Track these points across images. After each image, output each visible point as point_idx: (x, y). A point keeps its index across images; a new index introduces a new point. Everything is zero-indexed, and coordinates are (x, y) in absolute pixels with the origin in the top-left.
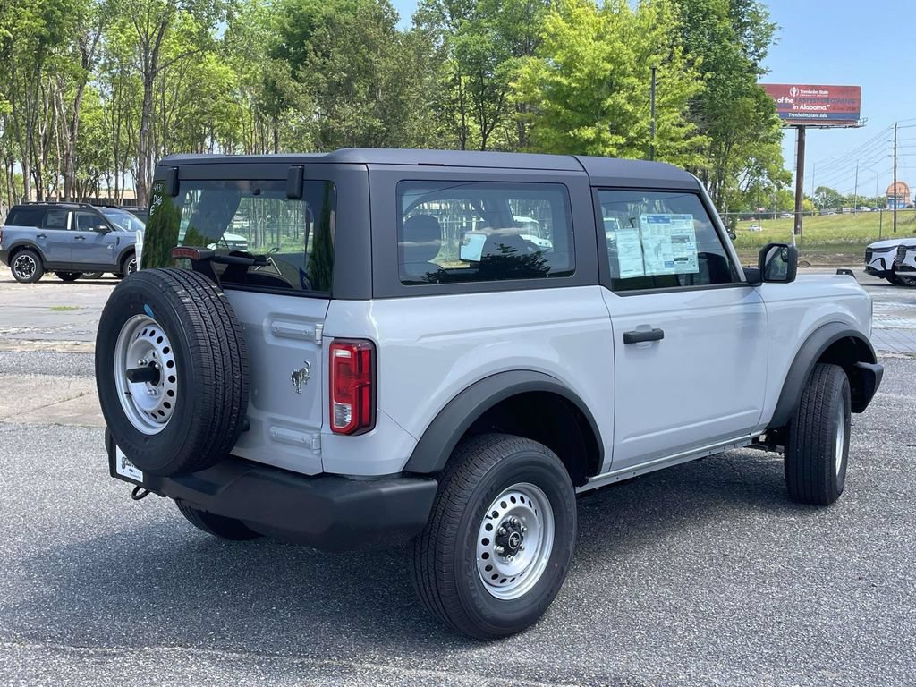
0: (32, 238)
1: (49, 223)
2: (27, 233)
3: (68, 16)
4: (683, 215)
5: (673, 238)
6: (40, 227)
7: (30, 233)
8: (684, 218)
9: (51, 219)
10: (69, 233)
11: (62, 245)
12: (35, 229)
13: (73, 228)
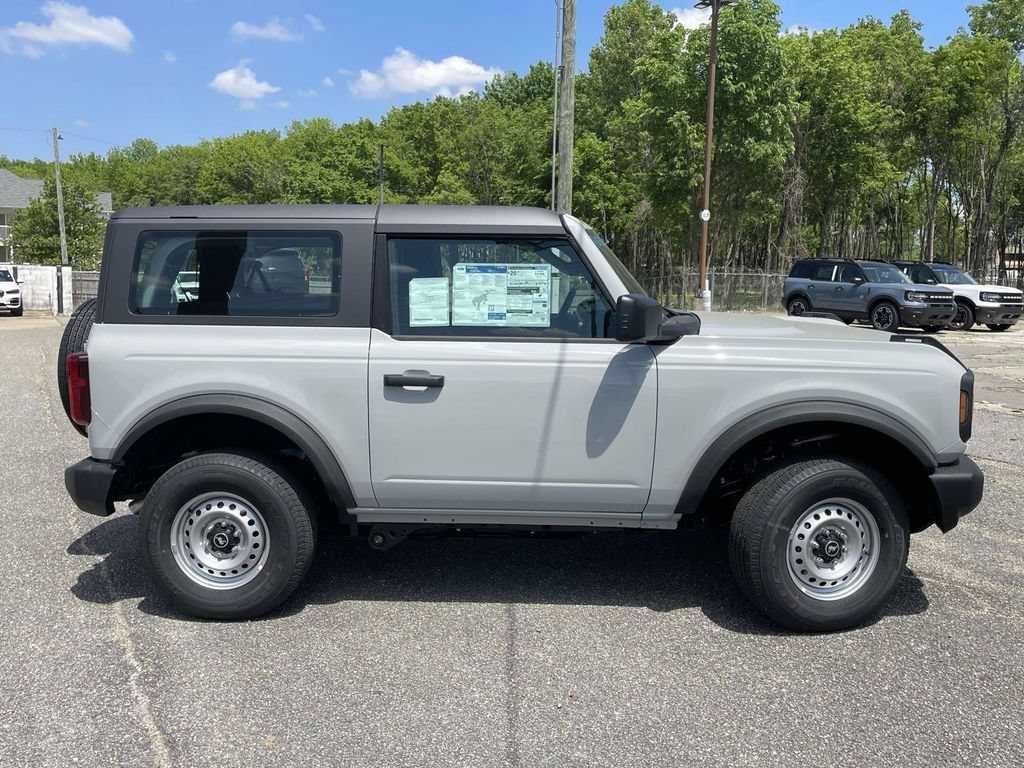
0: (805, 288)
1: (820, 275)
2: (802, 283)
3: (978, 88)
4: (531, 265)
5: (509, 289)
6: (812, 279)
7: (805, 283)
8: (534, 268)
9: (821, 272)
10: (832, 283)
11: (826, 292)
12: (808, 280)
13: (836, 279)
